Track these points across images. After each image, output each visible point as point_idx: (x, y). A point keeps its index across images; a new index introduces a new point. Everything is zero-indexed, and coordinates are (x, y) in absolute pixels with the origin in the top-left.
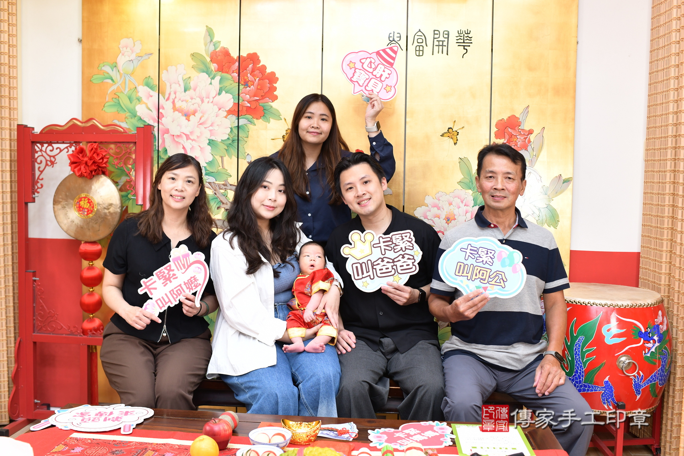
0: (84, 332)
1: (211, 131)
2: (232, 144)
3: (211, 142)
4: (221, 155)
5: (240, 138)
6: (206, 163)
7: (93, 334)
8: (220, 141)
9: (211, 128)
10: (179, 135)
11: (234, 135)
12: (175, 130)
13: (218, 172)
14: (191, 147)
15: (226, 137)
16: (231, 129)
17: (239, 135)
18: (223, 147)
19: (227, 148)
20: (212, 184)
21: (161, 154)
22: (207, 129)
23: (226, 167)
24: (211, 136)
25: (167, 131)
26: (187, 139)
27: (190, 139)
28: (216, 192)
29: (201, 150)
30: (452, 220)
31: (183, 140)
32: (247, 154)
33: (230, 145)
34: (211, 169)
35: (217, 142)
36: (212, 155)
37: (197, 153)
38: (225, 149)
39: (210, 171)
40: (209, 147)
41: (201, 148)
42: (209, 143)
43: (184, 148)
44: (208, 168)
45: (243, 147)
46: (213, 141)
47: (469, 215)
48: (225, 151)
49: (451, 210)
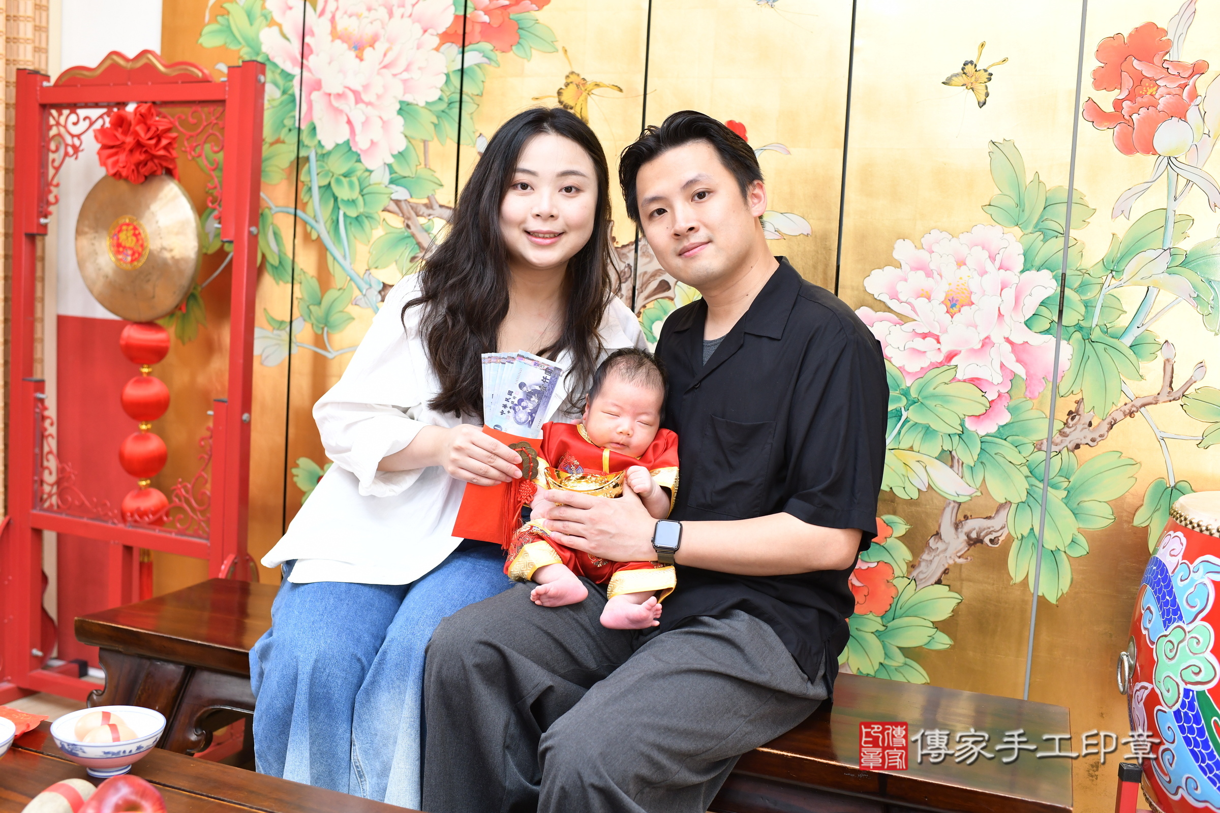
1: (405, 81)
2: (447, 111)
3: (405, 108)
4: (425, 138)
5: (464, 96)
6: (393, 156)
8: (422, 104)
9: (405, 76)
10: (340, 92)
11: (452, 89)
12: (333, 85)
13: (418, 179)
14: (363, 119)
15: (434, 95)
16: (447, 75)
17: (464, 89)
18: (428, 118)
19: (436, 121)
20: (403, 205)
21: (304, 137)
22: (399, 76)
23: (433, 164)
24: (405, 93)
25: (317, 85)
26: (357, 102)
27: (363, 102)
28: (410, 223)
29: (383, 127)
30: (962, 306)
31: (348, 106)
32: (479, 135)
33: (444, 114)
34: (402, 171)
35: (416, 107)
36: (406, 136)
37: (376, 132)
38: (433, 123)
39: (400, 175)
40: (400, 120)
41: (384, 122)
42: (400, 109)
43: (349, 122)
44: (396, 167)
45: (472, 118)
46: (408, 104)
47: (1009, 293)
48: (432, 126)
49: (961, 278)
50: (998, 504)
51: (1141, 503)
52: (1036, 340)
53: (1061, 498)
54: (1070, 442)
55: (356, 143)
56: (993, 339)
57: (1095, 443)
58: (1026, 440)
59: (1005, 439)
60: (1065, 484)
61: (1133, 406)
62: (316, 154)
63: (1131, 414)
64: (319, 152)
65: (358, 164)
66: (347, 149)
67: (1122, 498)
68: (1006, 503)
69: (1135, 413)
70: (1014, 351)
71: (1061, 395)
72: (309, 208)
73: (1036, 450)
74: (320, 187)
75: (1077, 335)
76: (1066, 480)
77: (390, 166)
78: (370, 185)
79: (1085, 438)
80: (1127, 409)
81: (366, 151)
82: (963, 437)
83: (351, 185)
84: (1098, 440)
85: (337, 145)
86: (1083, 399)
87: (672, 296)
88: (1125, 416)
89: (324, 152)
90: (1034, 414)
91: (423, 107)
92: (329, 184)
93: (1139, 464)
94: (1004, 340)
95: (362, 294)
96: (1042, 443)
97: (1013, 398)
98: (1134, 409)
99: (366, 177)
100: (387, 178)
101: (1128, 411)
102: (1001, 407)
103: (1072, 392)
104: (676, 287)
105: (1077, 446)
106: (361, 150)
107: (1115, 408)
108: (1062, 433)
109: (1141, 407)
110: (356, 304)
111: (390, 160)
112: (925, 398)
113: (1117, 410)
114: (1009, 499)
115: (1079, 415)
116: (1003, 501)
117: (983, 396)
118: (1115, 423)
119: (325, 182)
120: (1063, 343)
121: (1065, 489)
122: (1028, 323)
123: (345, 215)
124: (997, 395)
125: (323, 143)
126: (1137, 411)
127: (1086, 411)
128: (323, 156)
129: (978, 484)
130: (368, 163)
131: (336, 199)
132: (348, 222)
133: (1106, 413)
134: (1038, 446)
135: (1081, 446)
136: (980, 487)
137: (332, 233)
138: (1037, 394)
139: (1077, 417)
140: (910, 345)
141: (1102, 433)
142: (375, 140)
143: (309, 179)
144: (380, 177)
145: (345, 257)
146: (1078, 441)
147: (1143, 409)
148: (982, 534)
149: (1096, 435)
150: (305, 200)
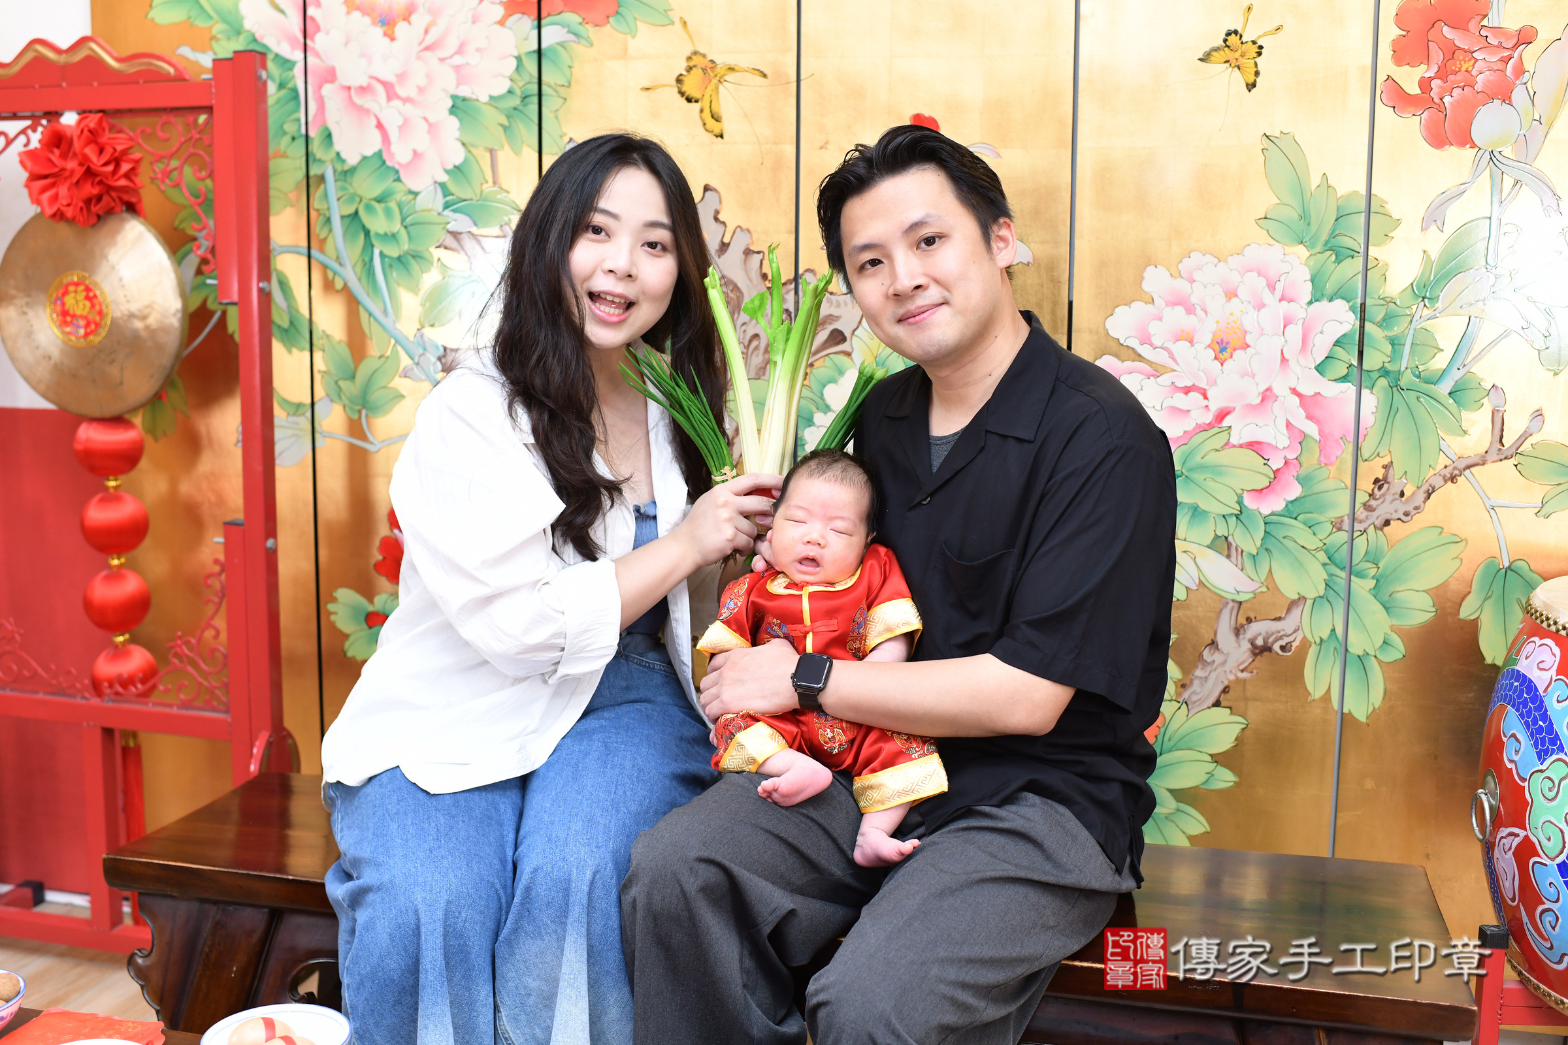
0: (96, 686)
1: (457, 68)
2: (521, 108)
3: (459, 103)
4: (490, 146)
5: (544, 88)
6: (447, 172)
7: (117, 694)
8: (484, 98)
9: (457, 60)
10: (365, 84)
11: (527, 78)
12: (351, 71)
14: (400, 123)
15: (501, 87)
16: (518, 59)
17: (543, 77)
18: (494, 118)
19: (506, 123)
20: (466, 238)
21: (315, 147)
22: (448, 60)
23: (504, 181)
24: (458, 85)
25: (330, 75)
26: (389, 99)
27: (399, 97)
29: (429, 132)
30: (1235, 350)
31: (377, 103)
32: (568, 140)
33: (516, 111)
34: (458, 191)
35: (477, 103)
36: (463, 144)
37: (420, 139)
38: (501, 125)
39: (458, 197)
40: (454, 122)
41: (430, 125)
42: (453, 106)
43: (380, 126)
44: (452, 187)
45: (556, 118)
46: (464, 99)
47: (1295, 332)
48: (501, 130)
49: (1232, 314)
50: (1289, 601)
51: (1469, 589)
52: (1331, 390)
53: (1368, 589)
54: (1377, 517)
55: (392, 155)
56: (1276, 390)
57: (1409, 518)
58: (1322, 519)
59: (1296, 518)
60: (1373, 572)
61: (1455, 468)
62: (335, 171)
63: (1453, 479)
64: (339, 167)
65: (397, 184)
66: (379, 162)
67: (1444, 585)
68: (1299, 598)
69: (1458, 478)
70: (1302, 405)
71: (1365, 458)
72: (329, 246)
73: (1334, 530)
74: (343, 217)
75: (1383, 382)
76: (1374, 566)
77: (443, 186)
78: (416, 212)
79: (1396, 511)
80: (1447, 472)
81: (407, 166)
82: (1241, 517)
83: (388, 213)
84: (1412, 514)
85: (364, 158)
86: (1392, 462)
87: (849, 350)
88: (1446, 481)
89: (346, 168)
90: (1330, 484)
91: (485, 104)
92: (356, 212)
93: (1464, 542)
94: (1289, 391)
95: (414, 363)
96: (1342, 521)
97: (1304, 465)
98: (1456, 472)
99: (410, 202)
100: (440, 201)
101: (1449, 475)
102: (1289, 477)
103: (1378, 455)
104: (854, 337)
105: (1387, 523)
106: (399, 164)
107: (1432, 472)
108: (1367, 507)
109: (1465, 469)
110: (405, 377)
111: (444, 178)
112: (1190, 470)
113: (1435, 475)
114: (1303, 594)
115: (1388, 483)
116: (1296, 597)
117: (1265, 464)
118: (1433, 492)
119: (351, 210)
120: (1365, 393)
121: (1373, 578)
122: (1319, 368)
123: (381, 253)
124: (1283, 462)
125: (343, 155)
126: (1460, 475)
127: (1396, 477)
128: (345, 174)
129: (1263, 578)
130: (411, 181)
131: (367, 233)
132: (387, 265)
133: (1421, 479)
134: (1338, 525)
135: (1392, 522)
136: (1266, 580)
137: (364, 280)
138: (1333, 458)
139: (1386, 486)
140: (1169, 402)
141: (1417, 504)
142: (419, 150)
143: (325, 206)
144: (430, 201)
145: (385, 312)
146: (1388, 517)
147: (1467, 471)
148: (1270, 640)
149: (1410, 508)
150: (322, 236)
